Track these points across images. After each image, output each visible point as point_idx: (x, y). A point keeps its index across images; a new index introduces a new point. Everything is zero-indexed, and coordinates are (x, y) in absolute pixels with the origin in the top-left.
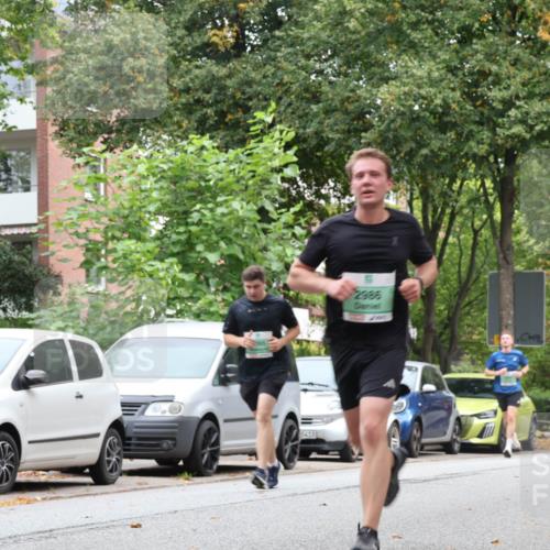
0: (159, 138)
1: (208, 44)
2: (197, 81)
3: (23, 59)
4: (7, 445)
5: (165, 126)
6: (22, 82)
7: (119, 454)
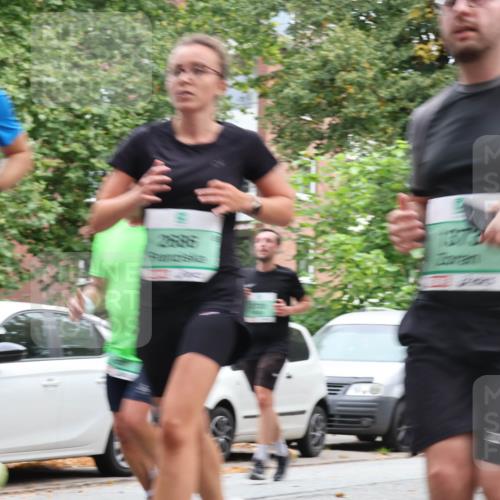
0: (366, 143)
1: (414, 58)
2: (403, 92)
3: (246, 74)
4: (225, 419)
5: (372, 132)
6: (244, 95)
7: (323, 430)
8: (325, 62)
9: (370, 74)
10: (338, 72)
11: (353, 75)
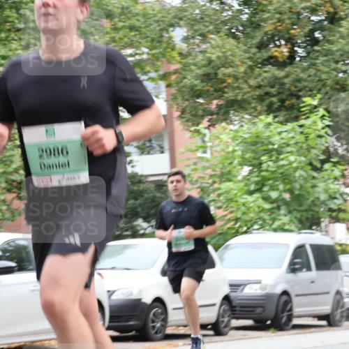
0: (243, 117)
1: (271, 57)
2: (266, 81)
3: (156, 71)
5: (246, 110)
6: (156, 86)
8: (210, 62)
9: (242, 69)
10: (219, 68)
11: (230, 70)
